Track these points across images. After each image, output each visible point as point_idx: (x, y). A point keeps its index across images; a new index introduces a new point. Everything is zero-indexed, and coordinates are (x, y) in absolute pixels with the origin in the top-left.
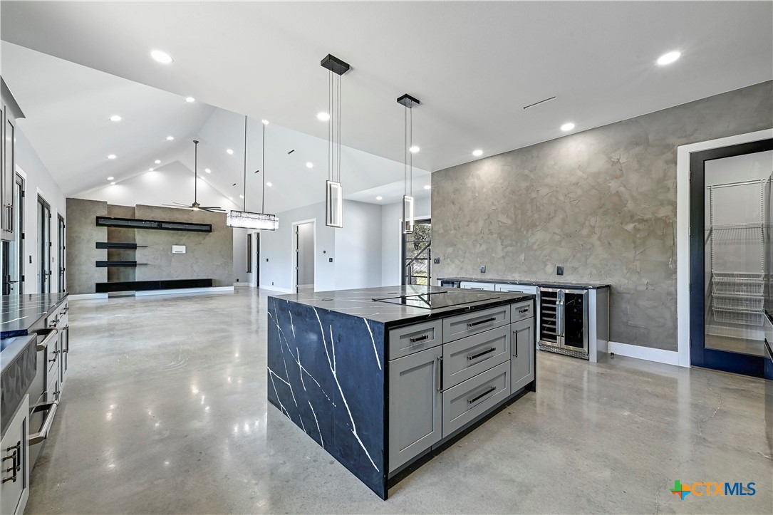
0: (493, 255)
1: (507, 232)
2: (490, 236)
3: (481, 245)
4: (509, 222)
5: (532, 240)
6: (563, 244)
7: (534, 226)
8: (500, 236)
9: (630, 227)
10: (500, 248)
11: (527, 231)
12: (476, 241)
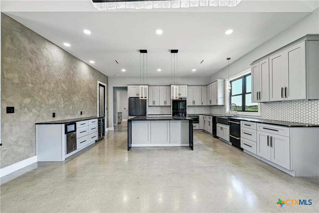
0: (59, 106)
1: (65, 94)
2: (57, 94)
3: (52, 99)
4: (66, 89)
5: (74, 100)
6: (82, 103)
7: (75, 93)
8: (63, 95)
9: (92, 99)
10: (62, 102)
11: (73, 95)
12: (49, 96)
